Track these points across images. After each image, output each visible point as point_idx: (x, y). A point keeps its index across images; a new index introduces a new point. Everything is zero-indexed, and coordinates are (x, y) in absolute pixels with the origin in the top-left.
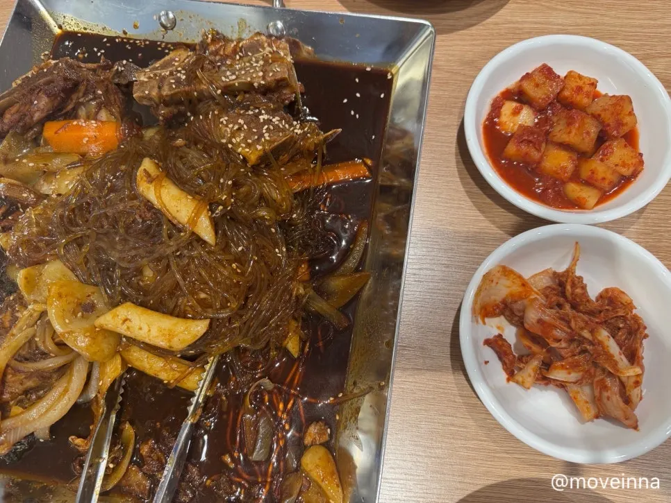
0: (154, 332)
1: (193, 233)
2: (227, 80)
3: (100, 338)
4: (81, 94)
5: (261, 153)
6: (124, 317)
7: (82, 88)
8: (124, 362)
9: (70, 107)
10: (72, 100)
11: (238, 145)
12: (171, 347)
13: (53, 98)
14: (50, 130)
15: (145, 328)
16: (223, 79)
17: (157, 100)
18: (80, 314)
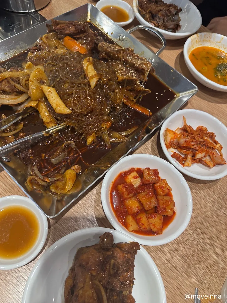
0: (55, 101)
1: (89, 82)
2: (128, 59)
3: (38, 91)
4: (83, 35)
5: (124, 78)
6: (50, 91)
7: (85, 34)
8: (37, 105)
9: (78, 37)
10: (80, 35)
11: (119, 73)
12: (56, 109)
13: (76, 30)
14: (67, 38)
15: (54, 98)
16: (127, 58)
17: (104, 50)
18: (39, 81)
